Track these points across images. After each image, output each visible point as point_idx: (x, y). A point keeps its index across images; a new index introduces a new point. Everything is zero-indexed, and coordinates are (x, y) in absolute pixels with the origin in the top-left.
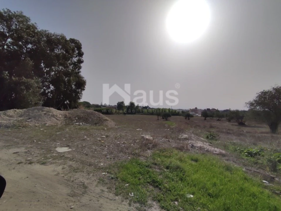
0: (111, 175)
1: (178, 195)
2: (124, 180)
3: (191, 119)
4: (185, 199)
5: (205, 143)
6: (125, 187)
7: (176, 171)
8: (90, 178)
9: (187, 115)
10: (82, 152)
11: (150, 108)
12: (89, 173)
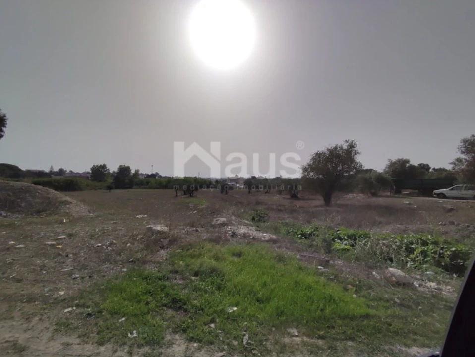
0: (86, 309)
1: (215, 312)
2: (115, 313)
3: (230, 192)
4: (226, 316)
5: (250, 227)
6: (118, 325)
7: (210, 276)
8: (33, 326)
10: (6, 275)
11: (160, 176)
12: (27, 319)
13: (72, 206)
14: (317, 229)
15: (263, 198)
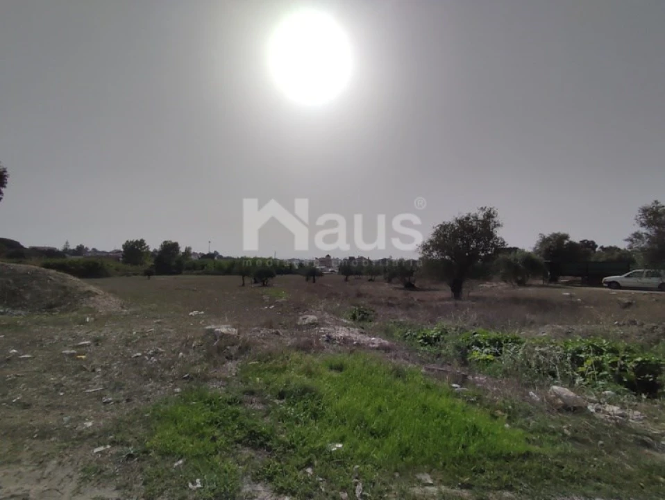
0: (125, 448)
1: (312, 451)
2: (167, 454)
3: (318, 279)
4: (328, 457)
5: (352, 329)
6: (173, 470)
7: (301, 399)
8: (49, 473)
9: (309, 273)
10: (6, 399)
11: (221, 257)
12: (41, 463)
13: (97, 299)
14: (445, 332)
15: (366, 287)
